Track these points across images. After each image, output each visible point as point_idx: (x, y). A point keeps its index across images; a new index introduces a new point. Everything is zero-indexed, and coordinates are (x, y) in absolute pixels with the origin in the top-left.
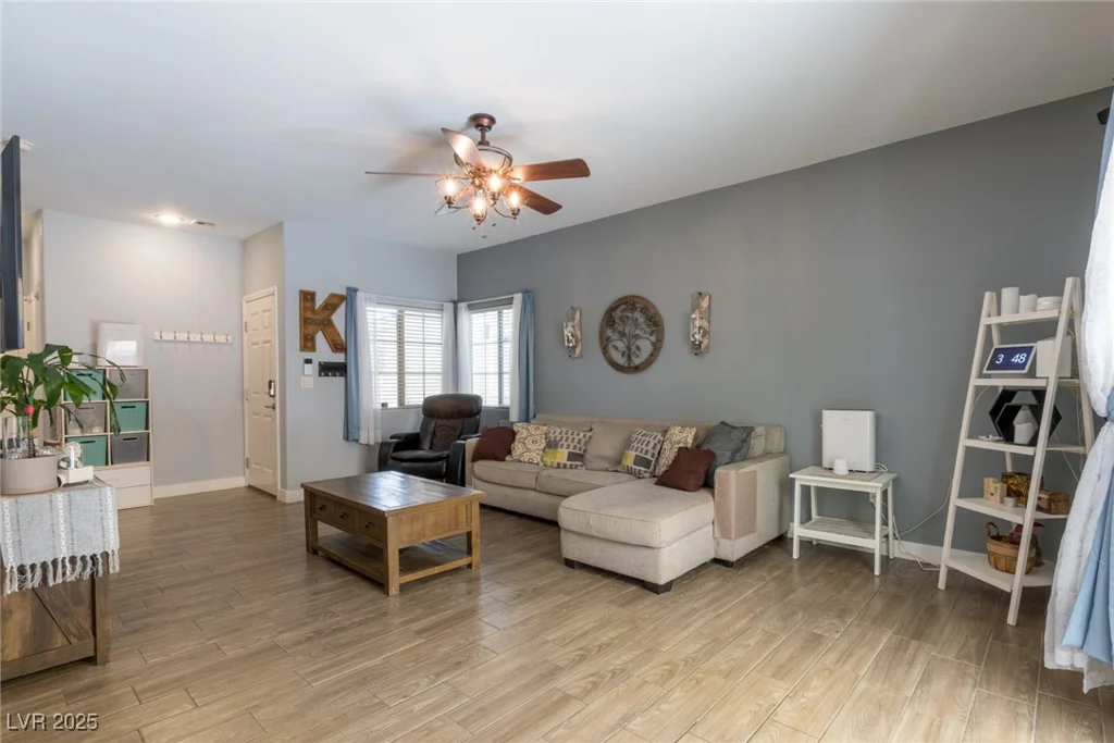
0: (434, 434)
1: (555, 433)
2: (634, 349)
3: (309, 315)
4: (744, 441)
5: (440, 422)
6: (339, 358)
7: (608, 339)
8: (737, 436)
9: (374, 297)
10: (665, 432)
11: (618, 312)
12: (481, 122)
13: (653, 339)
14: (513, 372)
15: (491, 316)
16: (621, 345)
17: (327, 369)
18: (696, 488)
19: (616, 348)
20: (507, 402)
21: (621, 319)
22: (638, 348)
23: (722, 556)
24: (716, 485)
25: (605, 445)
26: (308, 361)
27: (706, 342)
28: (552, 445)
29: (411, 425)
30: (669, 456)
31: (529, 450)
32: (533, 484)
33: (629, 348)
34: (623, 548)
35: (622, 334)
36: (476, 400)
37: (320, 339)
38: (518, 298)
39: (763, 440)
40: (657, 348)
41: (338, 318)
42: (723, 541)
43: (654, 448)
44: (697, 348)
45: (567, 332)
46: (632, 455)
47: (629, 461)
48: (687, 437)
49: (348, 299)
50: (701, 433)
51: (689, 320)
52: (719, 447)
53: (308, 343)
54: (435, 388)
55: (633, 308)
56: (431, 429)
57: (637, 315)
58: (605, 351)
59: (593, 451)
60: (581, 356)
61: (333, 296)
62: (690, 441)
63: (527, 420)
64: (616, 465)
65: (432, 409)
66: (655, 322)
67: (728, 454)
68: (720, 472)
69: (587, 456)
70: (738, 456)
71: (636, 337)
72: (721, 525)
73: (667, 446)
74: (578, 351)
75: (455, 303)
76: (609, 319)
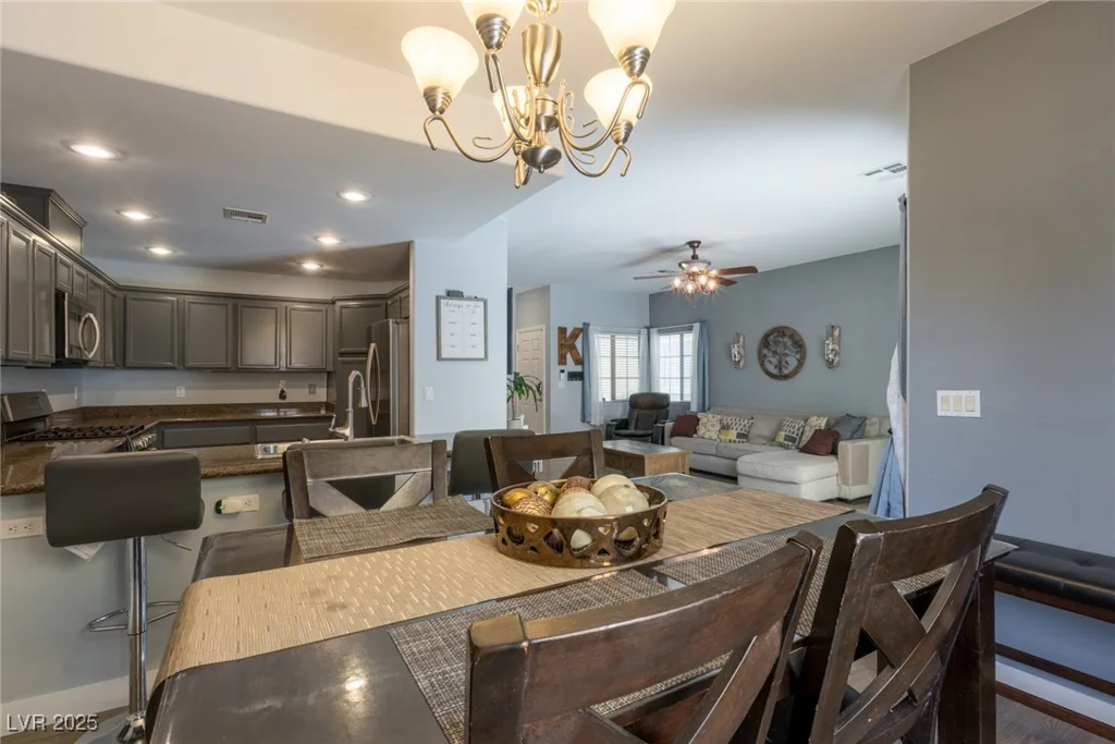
0: (637, 420)
1: (728, 420)
2: (784, 363)
3: (563, 342)
4: (860, 426)
5: (641, 411)
6: (578, 369)
7: (765, 356)
8: (855, 423)
9: (599, 328)
10: (806, 421)
11: (772, 337)
12: (693, 245)
13: (798, 356)
14: (693, 377)
15: (675, 338)
16: (774, 360)
17: (573, 376)
18: (827, 454)
19: (770, 362)
20: (687, 398)
21: (775, 342)
22: (787, 362)
23: (843, 496)
24: (839, 453)
25: (763, 428)
26: (562, 371)
27: (837, 359)
28: (725, 428)
29: (620, 413)
30: (808, 434)
31: (709, 431)
32: (714, 452)
33: (780, 363)
34: (778, 484)
35: (775, 353)
36: (666, 397)
37: (569, 356)
38: (697, 326)
39: (877, 427)
40: (801, 363)
41: (579, 343)
42: (843, 486)
43: (799, 429)
44: (830, 364)
45: (735, 351)
46: (782, 434)
47: (781, 438)
48: (822, 423)
49: (583, 331)
50: (832, 422)
51: (823, 345)
52: (843, 430)
53: (562, 360)
54: (634, 388)
55: (784, 335)
56: (635, 416)
57: (786, 339)
58: (762, 364)
59: (754, 432)
60: (744, 367)
61: (575, 329)
62: (823, 425)
63: (704, 411)
64: (772, 441)
65: (635, 402)
66: (799, 345)
67: (849, 434)
68: (841, 444)
69: (750, 435)
70: (855, 436)
71: (786, 355)
72: (843, 477)
73: (807, 428)
74: (741, 364)
75: (648, 328)
76: (765, 342)
